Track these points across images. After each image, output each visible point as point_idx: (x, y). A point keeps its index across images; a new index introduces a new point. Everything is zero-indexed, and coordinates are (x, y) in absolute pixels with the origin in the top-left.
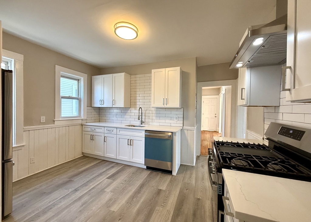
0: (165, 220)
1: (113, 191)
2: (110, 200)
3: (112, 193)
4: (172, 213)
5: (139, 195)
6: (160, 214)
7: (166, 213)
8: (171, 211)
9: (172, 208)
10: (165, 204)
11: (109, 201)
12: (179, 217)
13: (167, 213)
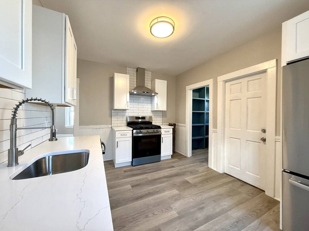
1: (169, 209)
2: (176, 200)
3: (172, 206)
11: (178, 200)
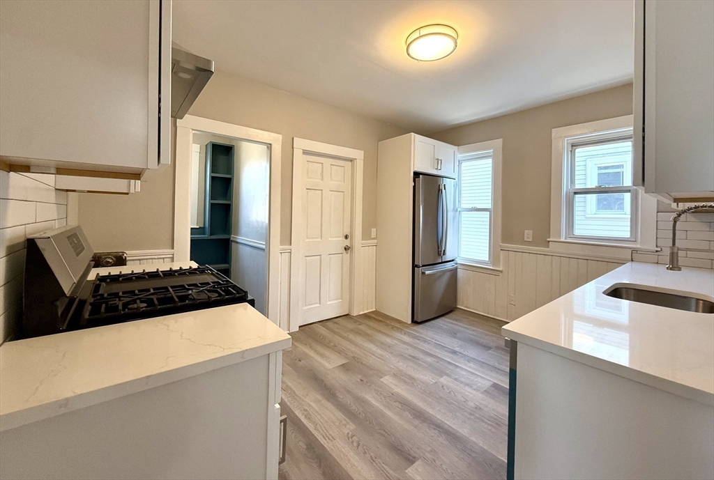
0: (318, 425)
4: (323, 441)
5: (408, 415)
6: (337, 424)
7: (331, 433)
8: (328, 443)
9: (332, 447)
10: (355, 444)
12: (305, 447)
13: (330, 435)
